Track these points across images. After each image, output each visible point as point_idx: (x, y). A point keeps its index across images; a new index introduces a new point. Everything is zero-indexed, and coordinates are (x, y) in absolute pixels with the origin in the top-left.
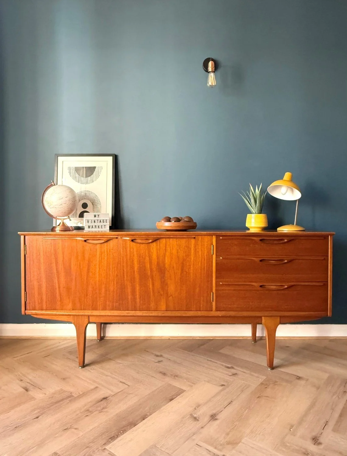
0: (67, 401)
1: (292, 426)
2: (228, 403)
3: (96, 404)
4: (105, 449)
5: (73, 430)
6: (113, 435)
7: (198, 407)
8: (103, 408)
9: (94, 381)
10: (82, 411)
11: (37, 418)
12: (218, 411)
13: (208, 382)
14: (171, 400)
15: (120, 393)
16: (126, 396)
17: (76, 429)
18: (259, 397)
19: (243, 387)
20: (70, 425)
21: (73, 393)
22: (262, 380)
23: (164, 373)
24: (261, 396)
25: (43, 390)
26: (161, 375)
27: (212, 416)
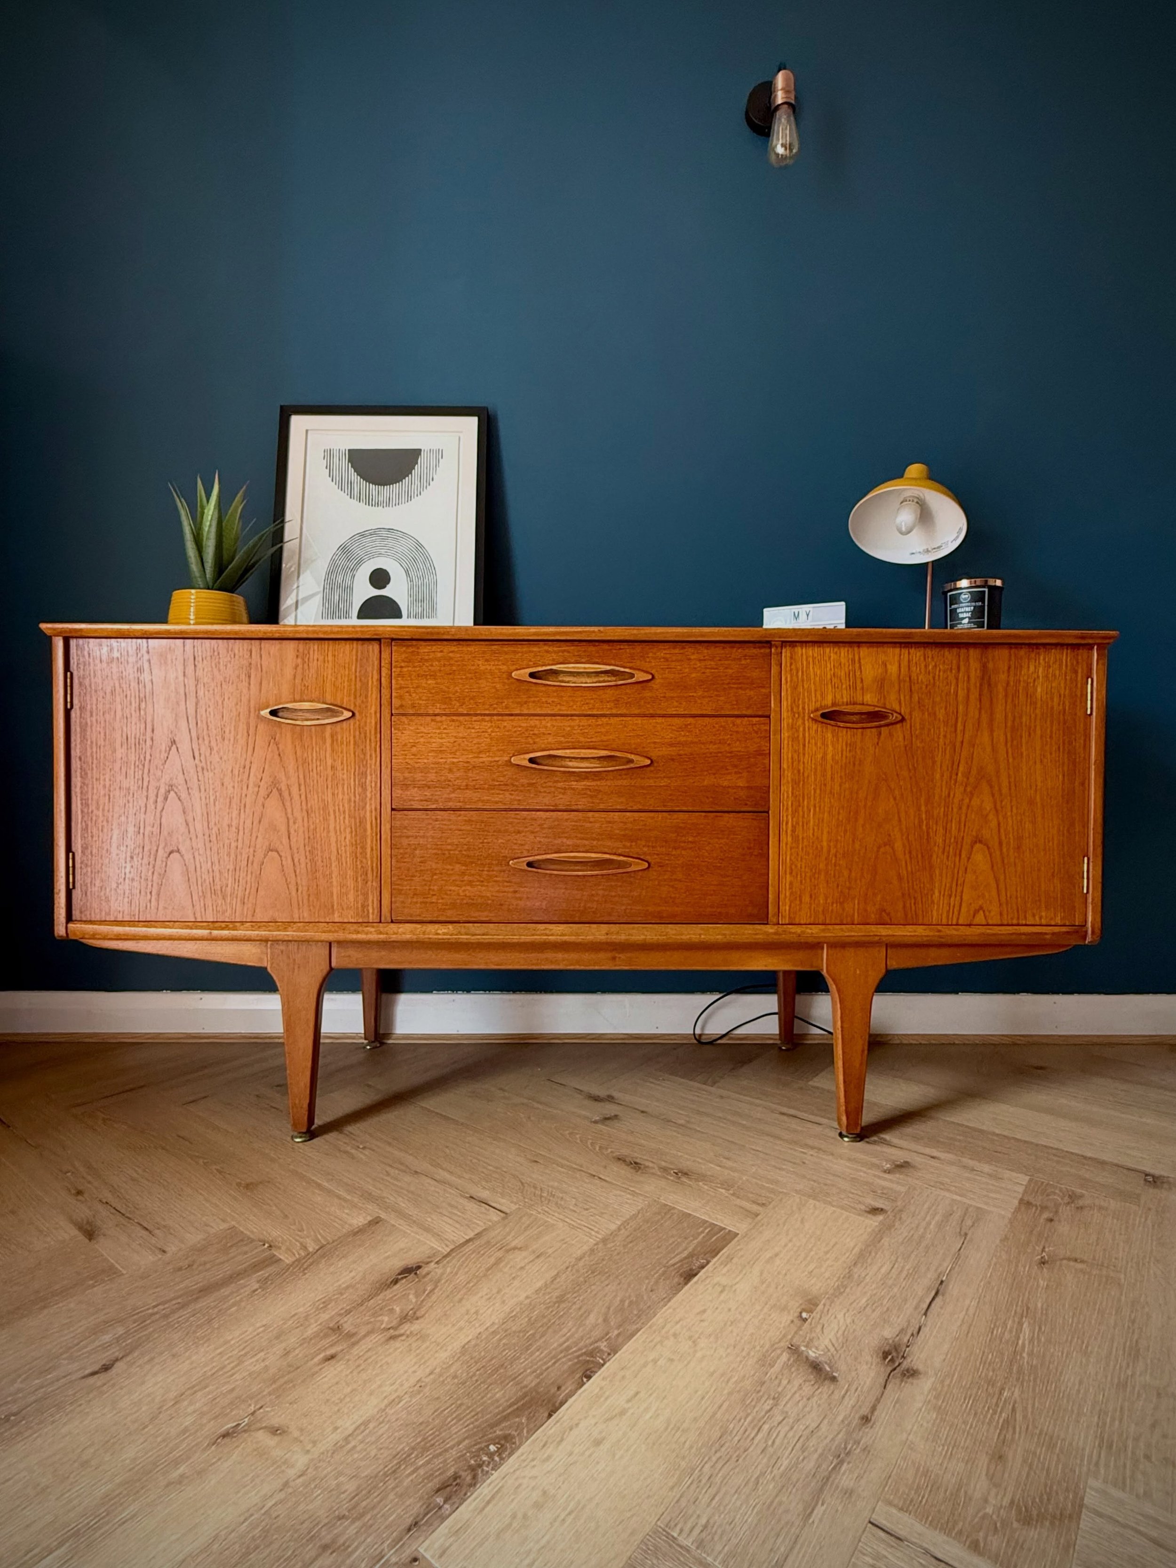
0: (253, 1283)
2: (929, 1289)
3: (370, 1297)
4: (415, 1560)
5: (261, 1435)
6: (451, 1472)
7: (810, 1311)
8: (405, 1318)
10: (310, 1333)
11: (106, 1368)
12: (905, 1330)
14: (689, 1276)
15: (471, 1246)
16: (499, 1261)
17: (275, 1431)
18: (1043, 1262)
19: (957, 1220)
20: (252, 1408)
21: (280, 1248)
22: (1021, 1189)
23: (636, 1163)
24: (1049, 1256)
25: (157, 1232)
26: (625, 1171)
27: (885, 1354)
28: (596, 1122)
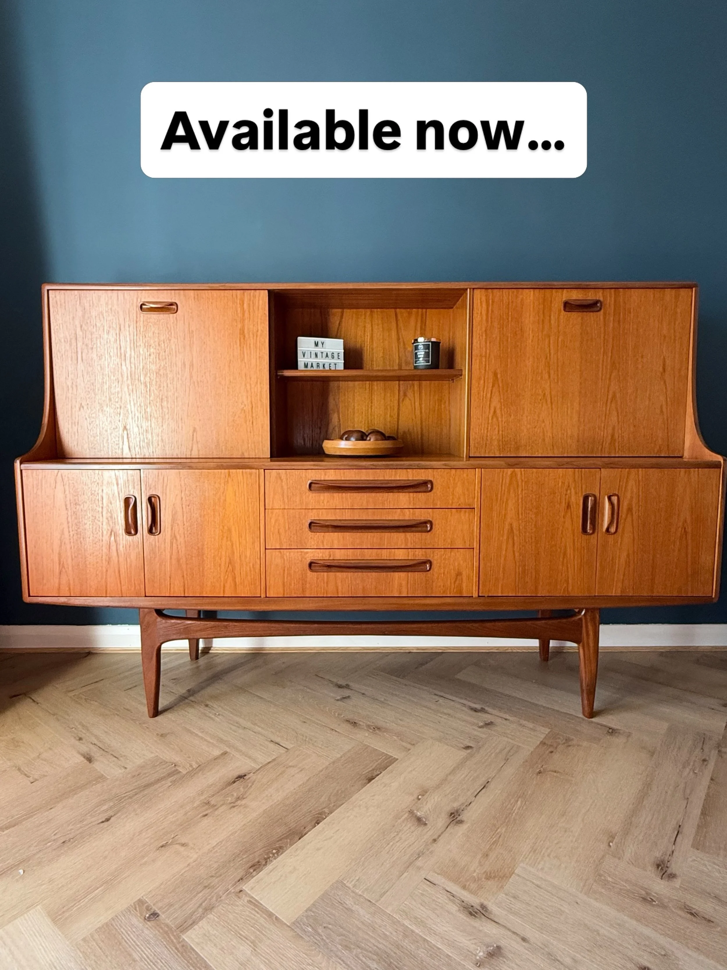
0: (168, 782)
1: (612, 837)
2: (481, 785)
3: (223, 789)
4: (241, 891)
5: (177, 846)
6: (257, 860)
7: (423, 795)
8: (238, 799)
9: (221, 740)
10: (195, 805)
11: (108, 820)
12: (463, 804)
13: (440, 740)
14: (370, 780)
15: (270, 765)
16: (284, 772)
17: (183, 845)
18: (540, 772)
19: (506, 750)
20: (172, 836)
21: (180, 766)
22: (543, 736)
23: (355, 723)
24: (544, 769)
25: (121, 759)
26: (348, 727)
27: (452, 814)
28: (338, 700)
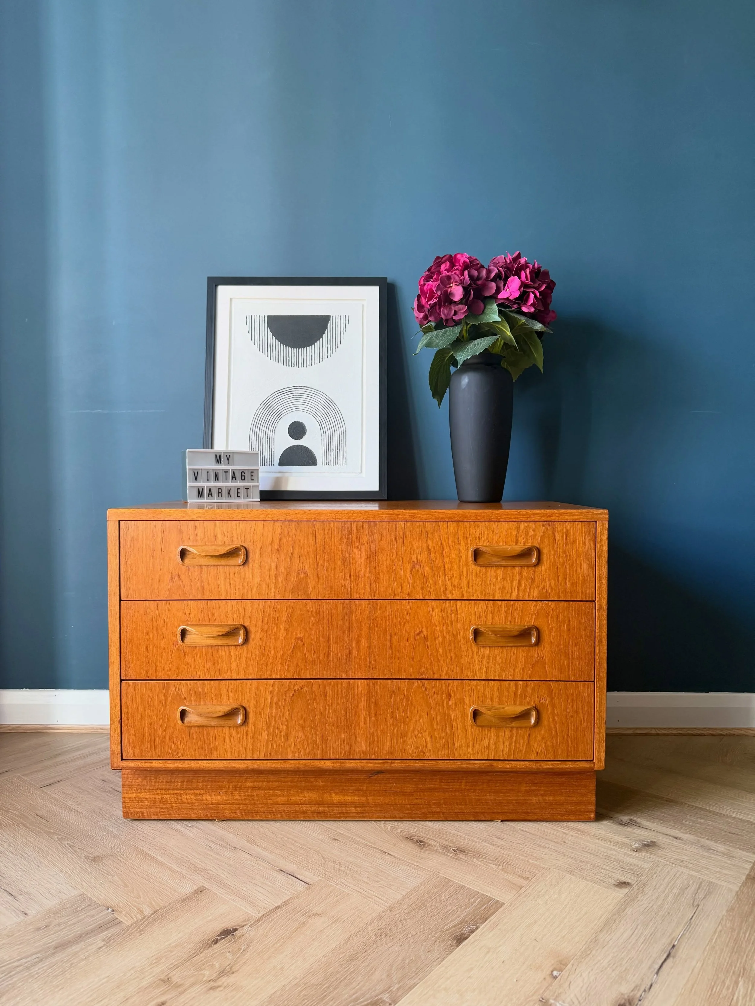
0: (98, 940)
2: (662, 952)
3: (195, 955)
7: (561, 970)
8: (223, 973)
9: (196, 869)
10: (145, 983)
12: (637, 987)
14: (460, 939)
15: (279, 912)
16: (303, 924)
19: (692, 891)
21: (121, 912)
22: (749, 866)
23: (421, 842)
25: (20, 897)
26: (410, 847)
